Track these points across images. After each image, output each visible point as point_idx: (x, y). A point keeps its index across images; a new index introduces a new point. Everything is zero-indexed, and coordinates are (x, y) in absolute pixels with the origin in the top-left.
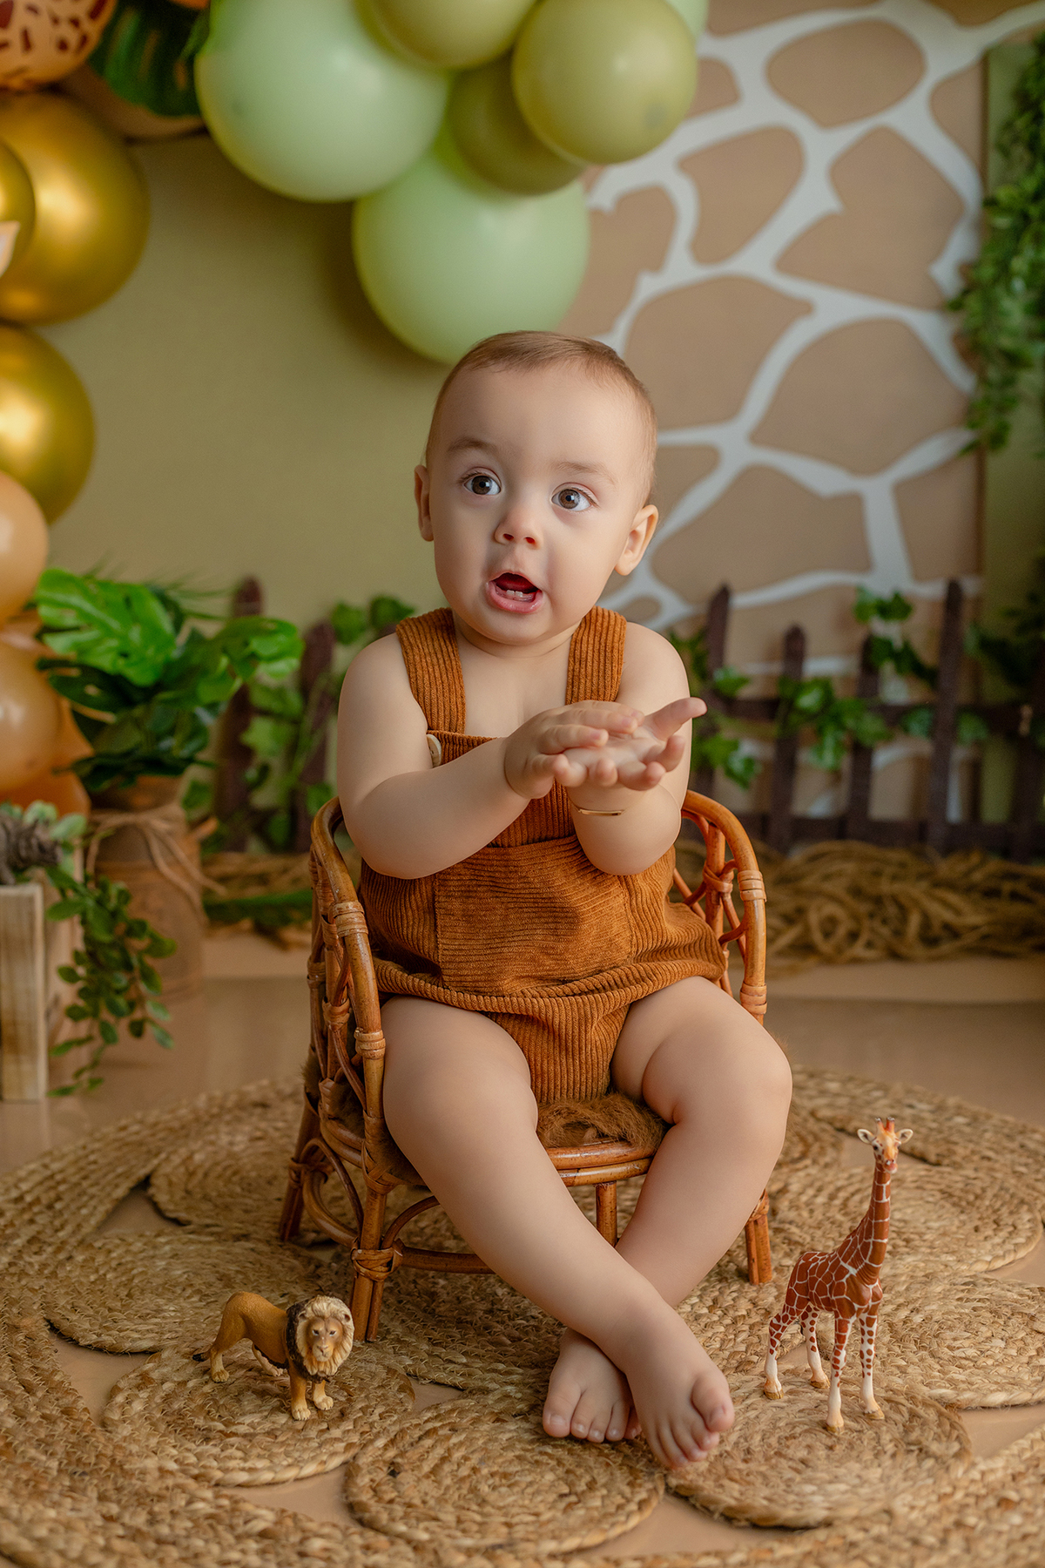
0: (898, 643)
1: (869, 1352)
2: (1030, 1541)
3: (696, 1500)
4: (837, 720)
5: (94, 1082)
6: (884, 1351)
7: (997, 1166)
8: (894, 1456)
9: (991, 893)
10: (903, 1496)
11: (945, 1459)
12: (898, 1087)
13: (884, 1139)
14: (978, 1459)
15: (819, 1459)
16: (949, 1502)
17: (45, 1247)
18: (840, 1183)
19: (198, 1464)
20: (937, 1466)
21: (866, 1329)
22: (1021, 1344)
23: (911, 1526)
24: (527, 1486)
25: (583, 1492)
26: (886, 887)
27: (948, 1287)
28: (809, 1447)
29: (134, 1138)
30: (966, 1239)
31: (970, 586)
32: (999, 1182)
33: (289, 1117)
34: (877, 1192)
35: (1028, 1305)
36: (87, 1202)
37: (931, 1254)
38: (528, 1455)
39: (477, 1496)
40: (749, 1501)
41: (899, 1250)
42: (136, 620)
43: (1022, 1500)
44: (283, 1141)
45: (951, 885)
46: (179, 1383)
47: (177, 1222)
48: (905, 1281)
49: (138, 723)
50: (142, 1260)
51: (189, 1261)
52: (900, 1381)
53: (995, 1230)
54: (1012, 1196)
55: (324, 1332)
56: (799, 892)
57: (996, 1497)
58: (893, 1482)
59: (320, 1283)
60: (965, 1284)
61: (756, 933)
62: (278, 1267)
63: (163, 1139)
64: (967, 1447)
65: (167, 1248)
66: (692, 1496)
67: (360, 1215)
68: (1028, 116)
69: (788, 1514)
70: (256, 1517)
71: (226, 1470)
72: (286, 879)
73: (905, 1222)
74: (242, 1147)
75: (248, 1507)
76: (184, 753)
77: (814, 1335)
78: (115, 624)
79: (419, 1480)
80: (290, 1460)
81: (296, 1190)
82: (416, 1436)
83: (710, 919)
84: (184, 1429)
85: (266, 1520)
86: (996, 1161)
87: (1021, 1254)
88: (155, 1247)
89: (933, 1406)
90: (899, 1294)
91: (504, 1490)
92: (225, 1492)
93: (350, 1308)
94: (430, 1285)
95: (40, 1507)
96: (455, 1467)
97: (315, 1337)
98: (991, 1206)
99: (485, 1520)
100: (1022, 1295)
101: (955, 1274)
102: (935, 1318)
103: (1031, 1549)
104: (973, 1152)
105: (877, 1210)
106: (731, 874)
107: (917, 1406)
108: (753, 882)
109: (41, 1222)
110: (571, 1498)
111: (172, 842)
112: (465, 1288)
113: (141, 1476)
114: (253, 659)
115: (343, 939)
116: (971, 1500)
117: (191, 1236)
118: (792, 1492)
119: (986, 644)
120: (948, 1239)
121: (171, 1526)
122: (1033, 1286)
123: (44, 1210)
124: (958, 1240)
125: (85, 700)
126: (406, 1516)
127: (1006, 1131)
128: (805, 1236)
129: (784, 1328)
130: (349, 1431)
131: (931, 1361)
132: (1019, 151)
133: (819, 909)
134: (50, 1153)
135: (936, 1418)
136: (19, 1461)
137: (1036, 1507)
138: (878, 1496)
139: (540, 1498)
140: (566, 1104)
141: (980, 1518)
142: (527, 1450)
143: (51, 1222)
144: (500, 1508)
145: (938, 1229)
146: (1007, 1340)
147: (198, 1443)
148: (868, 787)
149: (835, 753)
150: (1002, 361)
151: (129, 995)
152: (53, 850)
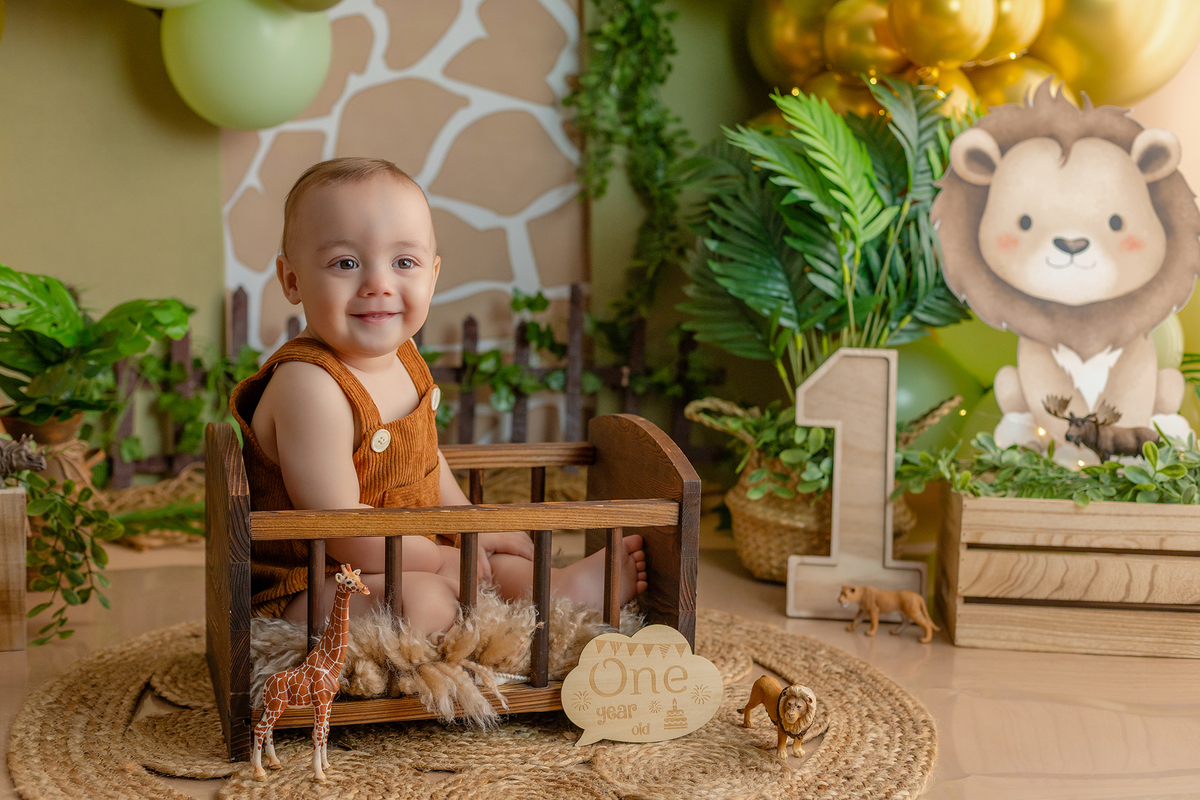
0: (543, 327)
4: (504, 379)
5: (63, 635)
8: (742, 773)
11: (776, 773)
14: (794, 771)
15: (700, 779)
16: (792, 792)
17: (103, 726)
20: (773, 776)
28: (690, 774)
31: (585, 288)
42: (57, 304)
43: (830, 785)
47: (189, 707)
53: (725, 661)
54: (723, 644)
55: (794, 705)
57: (815, 786)
58: (752, 785)
60: (727, 689)
64: (785, 766)
78: (44, 304)
87: (747, 672)
89: (753, 748)
98: (713, 650)
102: (724, 708)
107: (742, 749)
111: (77, 466)
114: (160, 324)
116: (803, 790)
119: (600, 326)
131: (735, 728)
135: (757, 754)
148: (524, 424)
149: (507, 399)
150: (602, 138)
151: (83, 569)
152: (39, 459)
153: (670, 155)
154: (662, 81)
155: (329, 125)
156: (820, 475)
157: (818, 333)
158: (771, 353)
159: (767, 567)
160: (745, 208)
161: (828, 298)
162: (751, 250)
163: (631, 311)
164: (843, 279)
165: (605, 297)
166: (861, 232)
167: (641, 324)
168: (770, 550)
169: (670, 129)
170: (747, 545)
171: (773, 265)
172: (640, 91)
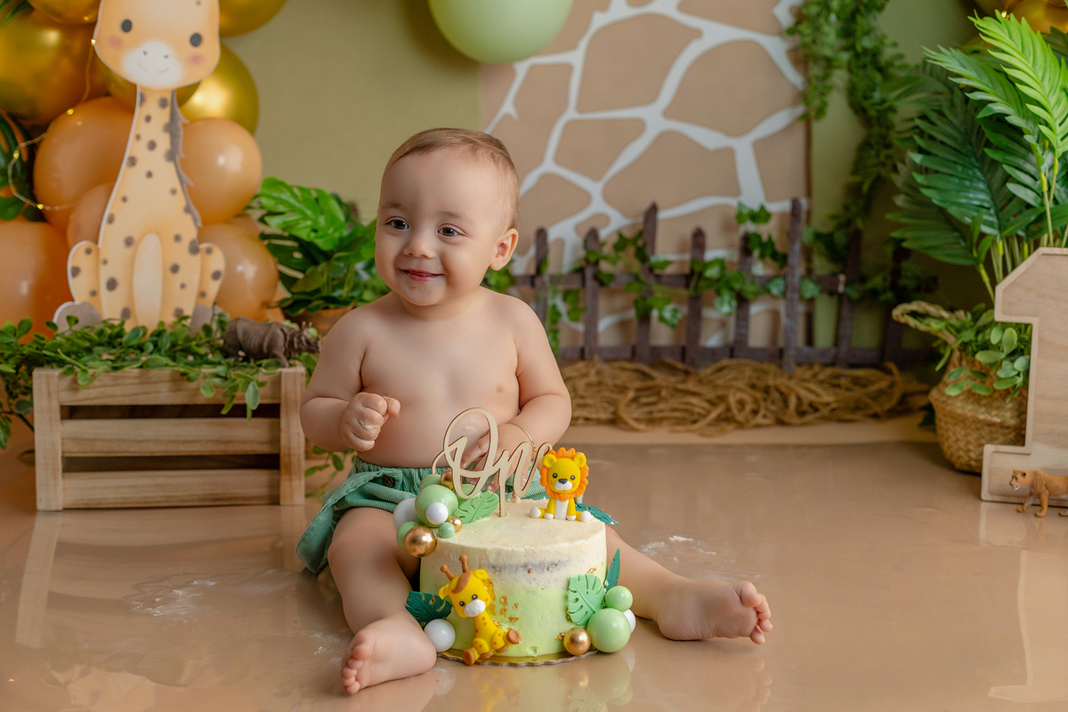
0: (765, 238)
4: (728, 285)
9: (834, 386)
26: (771, 382)
31: (804, 202)
42: (322, 211)
78: (309, 213)
119: (818, 237)
125: (289, 263)
133: (734, 395)
148: (747, 327)
149: (730, 304)
150: (823, 63)
152: (316, 343)
153: (886, 77)
154: (880, 9)
155: (576, 58)
156: (1016, 373)
157: (1019, 239)
158: (975, 259)
159: (967, 459)
160: (951, 124)
161: (1029, 206)
162: (955, 163)
163: (848, 223)
164: (1041, 187)
165: (824, 211)
166: (1060, 143)
167: (856, 236)
168: (968, 443)
169: (888, 53)
170: (947, 439)
171: (975, 175)
172: (859, 19)
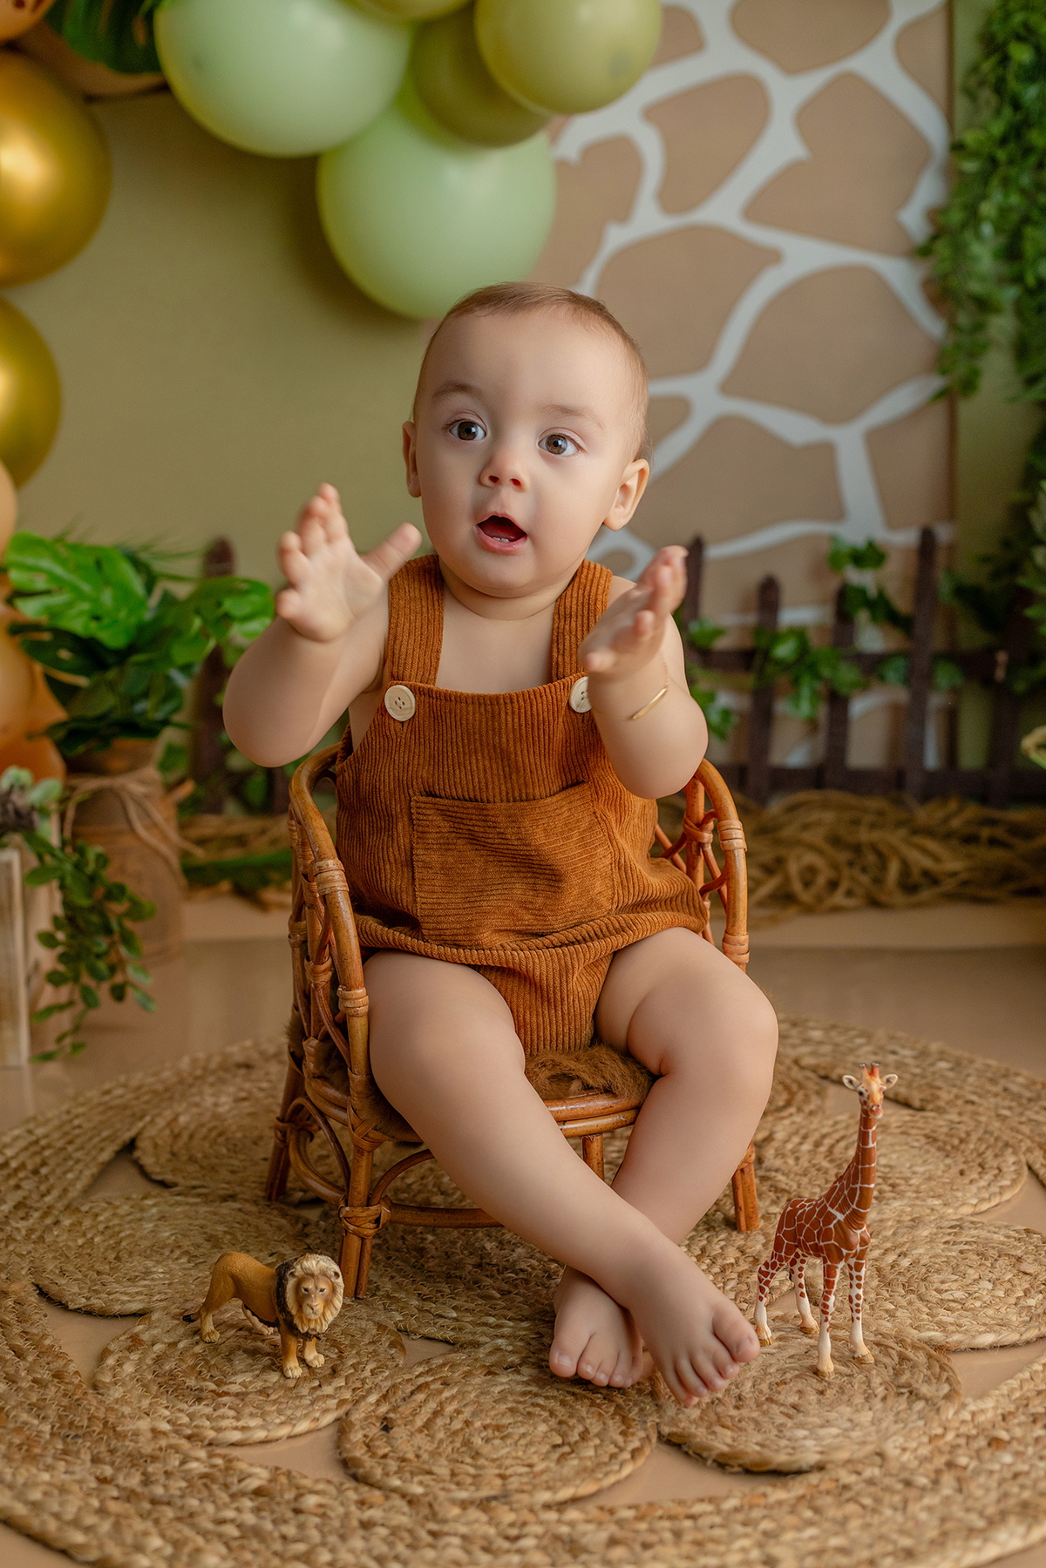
0: (872, 592)
1: (858, 1297)
2: (1021, 1480)
3: (689, 1447)
4: (813, 670)
5: (76, 1047)
6: (873, 1295)
7: (981, 1110)
8: (884, 1399)
9: (970, 839)
10: (894, 1438)
11: (935, 1401)
12: (881, 1034)
13: (869, 1084)
14: (969, 1400)
15: (810, 1404)
16: (941, 1443)
17: (32, 1212)
18: (825, 1130)
19: (191, 1424)
20: (928, 1408)
21: (855, 1273)
22: (1008, 1286)
23: (903, 1467)
24: (520, 1438)
25: (576, 1442)
26: (864, 835)
27: (935, 1230)
28: (800, 1392)
29: (118, 1102)
30: (952, 1183)
31: (944, 533)
32: (983, 1125)
33: (273, 1077)
34: (863, 1137)
35: (1015, 1247)
36: (72, 1166)
37: (917, 1198)
38: (521, 1407)
39: (470, 1449)
40: (741, 1447)
41: (885, 1195)
42: (107, 582)
43: (1013, 1439)
44: (267, 1102)
45: (929, 832)
46: (170, 1344)
47: (164, 1185)
48: (892, 1226)
49: (111, 686)
50: (129, 1222)
51: (176, 1222)
52: (889, 1325)
53: (980, 1173)
54: (997, 1139)
55: (314, 1289)
56: (778, 842)
57: (987, 1436)
58: (884, 1425)
59: (308, 1241)
60: (951, 1227)
61: (737, 882)
62: (266, 1227)
63: (146, 1103)
64: (957, 1388)
65: (154, 1210)
66: (685, 1444)
67: (347, 1172)
68: (994, 60)
69: (781, 1458)
70: (250, 1476)
71: (219, 1430)
72: (265, 839)
73: (890, 1167)
74: (227, 1107)
75: (242, 1466)
76: (159, 715)
77: (802, 1281)
78: (86, 588)
79: (412, 1434)
80: (283, 1418)
81: (282, 1150)
82: (409, 1391)
83: (691, 872)
84: (176, 1390)
85: (260, 1478)
86: (980, 1105)
87: (1007, 1196)
88: (142, 1210)
89: (923, 1349)
90: (886, 1239)
91: (497, 1442)
92: (218, 1451)
93: (339, 1264)
94: (419, 1241)
95: (34, 1471)
96: (448, 1421)
97: (304, 1295)
98: (975, 1149)
99: (479, 1472)
100: (1008, 1237)
101: (942, 1218)
102: (922, 1262)
103: (1022, 1487)
104: (957, 1097)
105: (863, 1155)
106: (711, 825)
107: (906, 1349)
108: (733, 832)
109: (27, 1187)
110: (565, 1449)
111: (149, 805)
112: (454, 1243)
113: (134, 1437)
114: (227, 619)
115: (324, 898)
116: (962, 1441)
117: (178, 1198)
118: (784, 1437)
119: (961, 591)
120: (933, 1183)
121: (165, 1486)
122: (1019, 1227)
123: (31, 1175)
124: (944, 1184)
125: (57, 664)
126: (399, 1471)
127: (989, 1075)
128: (791, 1183)
129: (773, 1275)
130: (340, 1387)
131: (919, 1304)
132: (986, 95)
133: (798, 858)
134: (34, 1118)
135: (925, 1360)
136: (11, 1425)
137: (1027, 1446)
138: (870, 1439)
139: (533, 1449)
140: (551, 1056)
141: (971, 1458)
142: (520, 1402)
143: (38, 1188)
144: (493, 1460)
145: (924, 1173)
146: (994, 1282)
147: (190, 1403)
149: (813, 706)
150: (972, 306)
151: (113, 958)
152: (31, 813)
165: (973, 548)
172: (1030, 232)
